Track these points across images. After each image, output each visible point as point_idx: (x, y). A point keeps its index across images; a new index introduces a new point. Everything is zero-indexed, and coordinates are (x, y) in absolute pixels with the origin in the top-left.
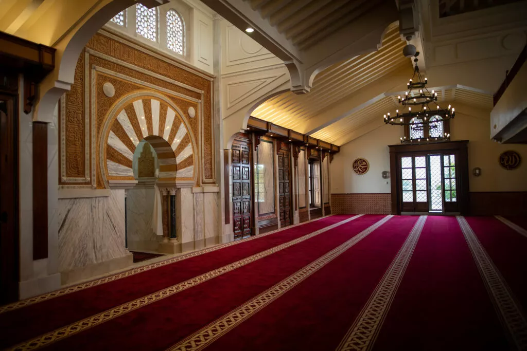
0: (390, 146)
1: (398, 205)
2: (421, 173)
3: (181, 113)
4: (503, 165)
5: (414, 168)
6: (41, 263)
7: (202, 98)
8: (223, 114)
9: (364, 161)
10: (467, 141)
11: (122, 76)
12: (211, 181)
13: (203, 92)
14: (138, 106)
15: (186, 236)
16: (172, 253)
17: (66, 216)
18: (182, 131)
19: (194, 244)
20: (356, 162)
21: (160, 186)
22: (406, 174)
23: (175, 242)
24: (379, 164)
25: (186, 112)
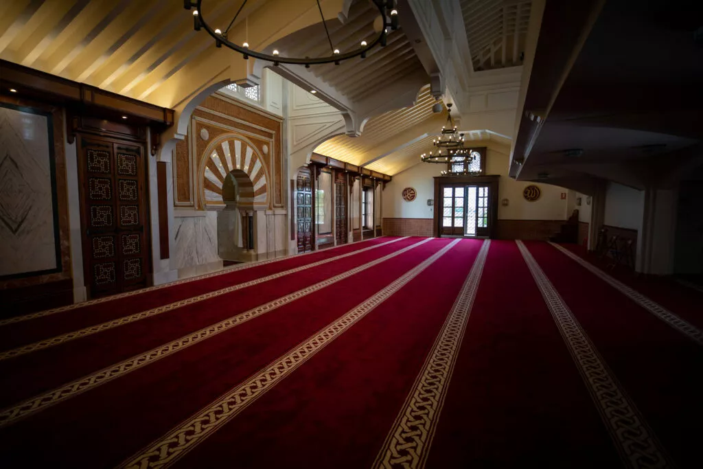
0: (434, 178)
1: (439, 229)
2: (460, 203)
3: (257, 150)
4: (526, 197)
5: (454, 197)
6: (165, 262)
7: (273, 138)
8: (290, 149)
9: (412, 190)
10: (499, 176)
11: (213, 123)
12: (280, 205)
13: (274, 132)
14: (225, 146)
15: (261, 248)
16: (251, 260)
17: (179, 230)
18: (258, 165)
19: (267, 255)
20: (405, 190)
21: (239, 208)
22: (447, 202)
23: (252, 252)
24: (425, 193)
25: (261, 150)
